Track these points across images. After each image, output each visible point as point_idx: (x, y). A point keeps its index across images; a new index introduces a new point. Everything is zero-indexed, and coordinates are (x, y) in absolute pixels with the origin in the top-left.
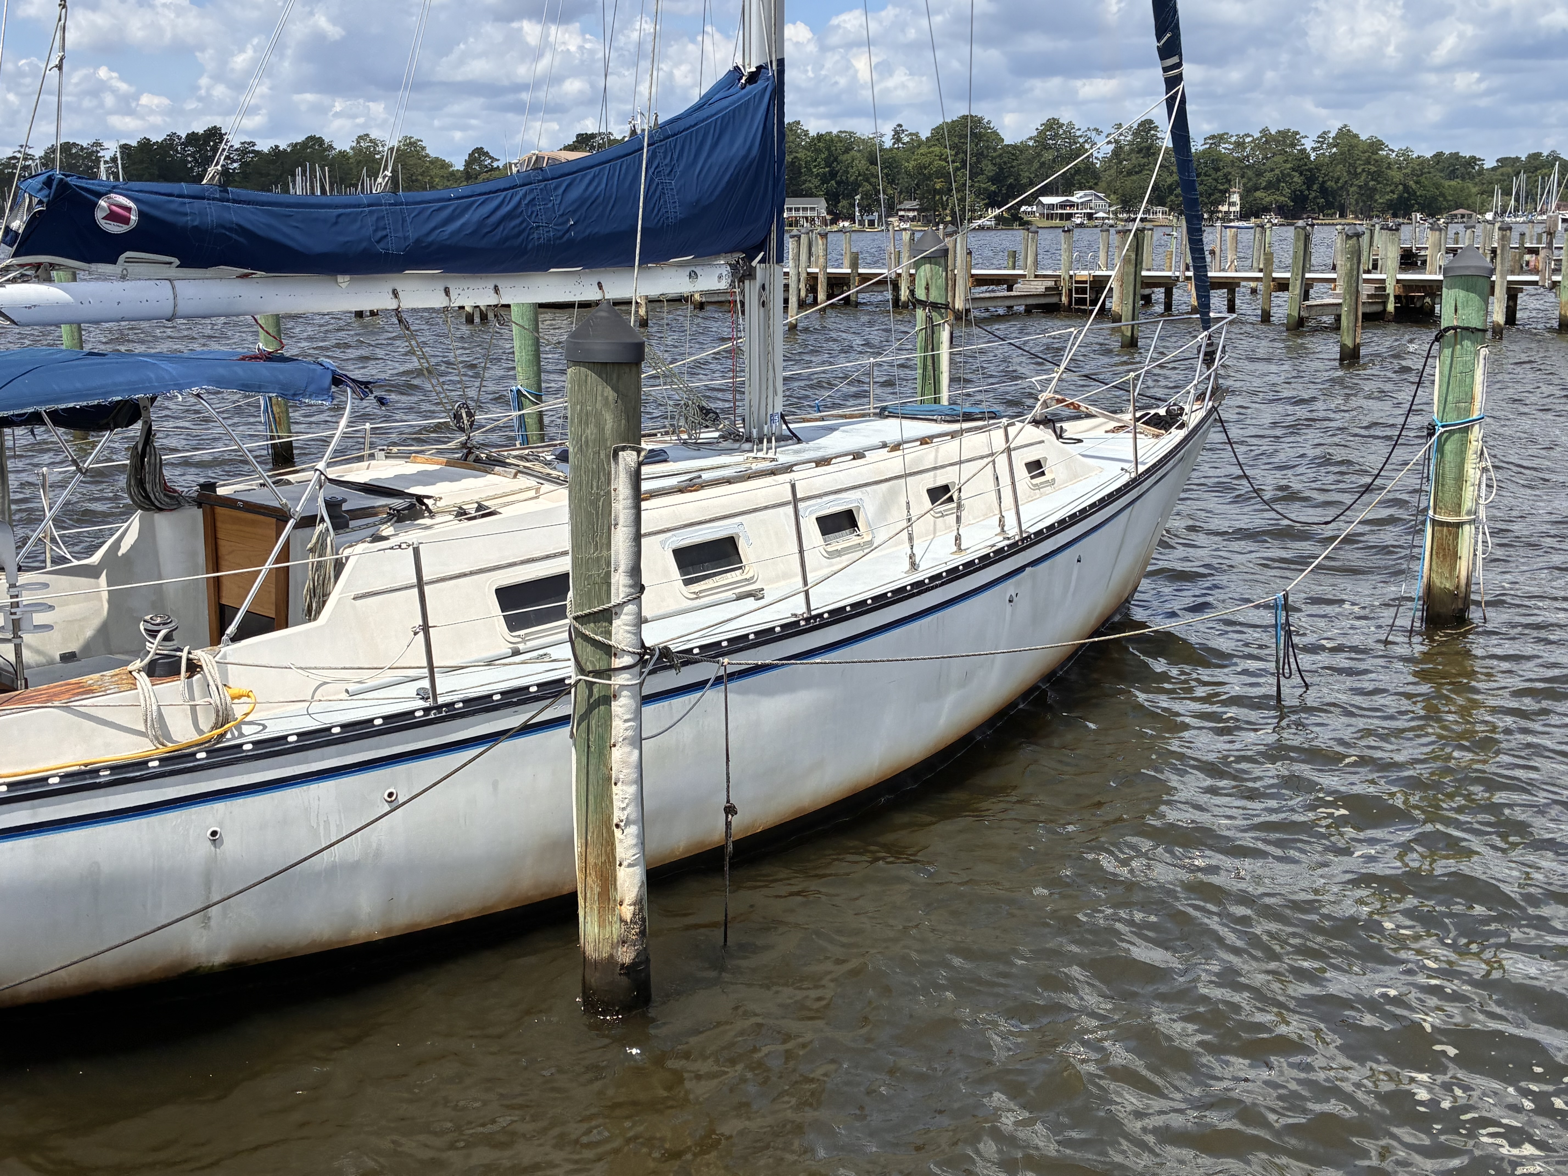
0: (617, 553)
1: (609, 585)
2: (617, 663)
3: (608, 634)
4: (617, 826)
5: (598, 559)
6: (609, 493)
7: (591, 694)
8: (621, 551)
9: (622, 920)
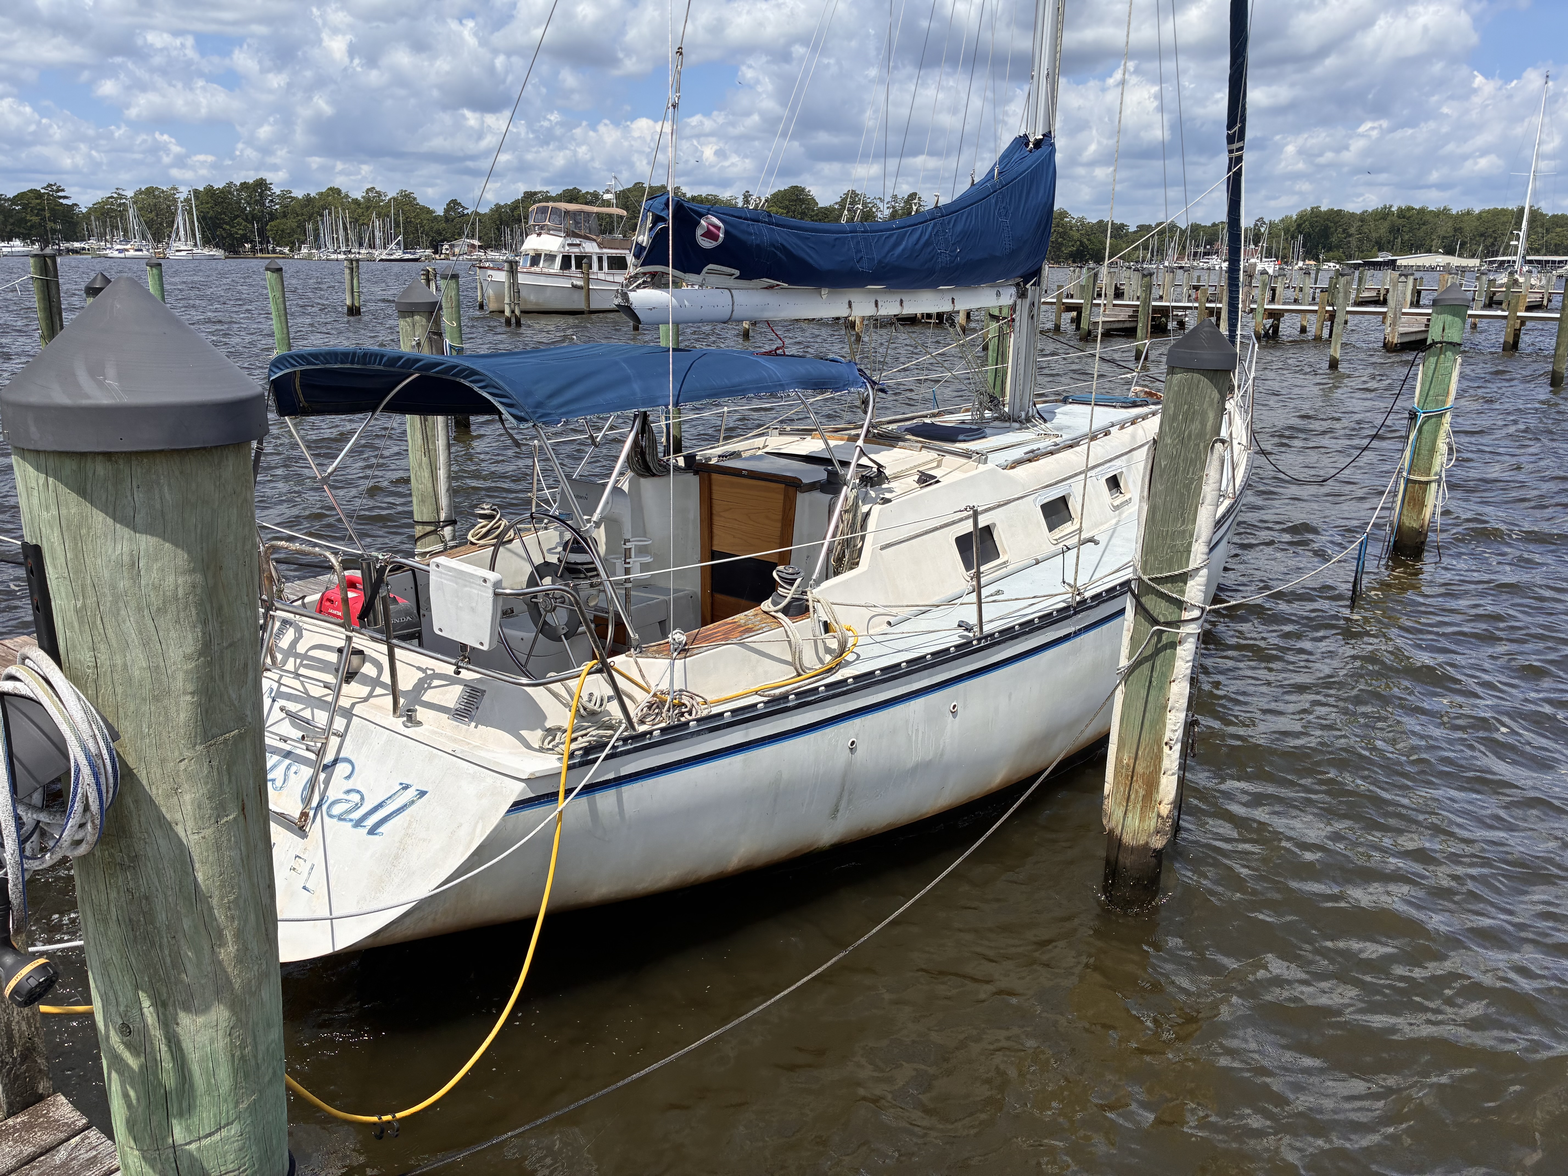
0: (1200, 527)
1: (1189, 552)
2: (1186, 615)
3: (1183, 592)
4: (1166, 744)
5: (1184, 531)
6: (1201, 478)
7: (1159, 640)
8: (1204, 526)
9: (1159, 815)
